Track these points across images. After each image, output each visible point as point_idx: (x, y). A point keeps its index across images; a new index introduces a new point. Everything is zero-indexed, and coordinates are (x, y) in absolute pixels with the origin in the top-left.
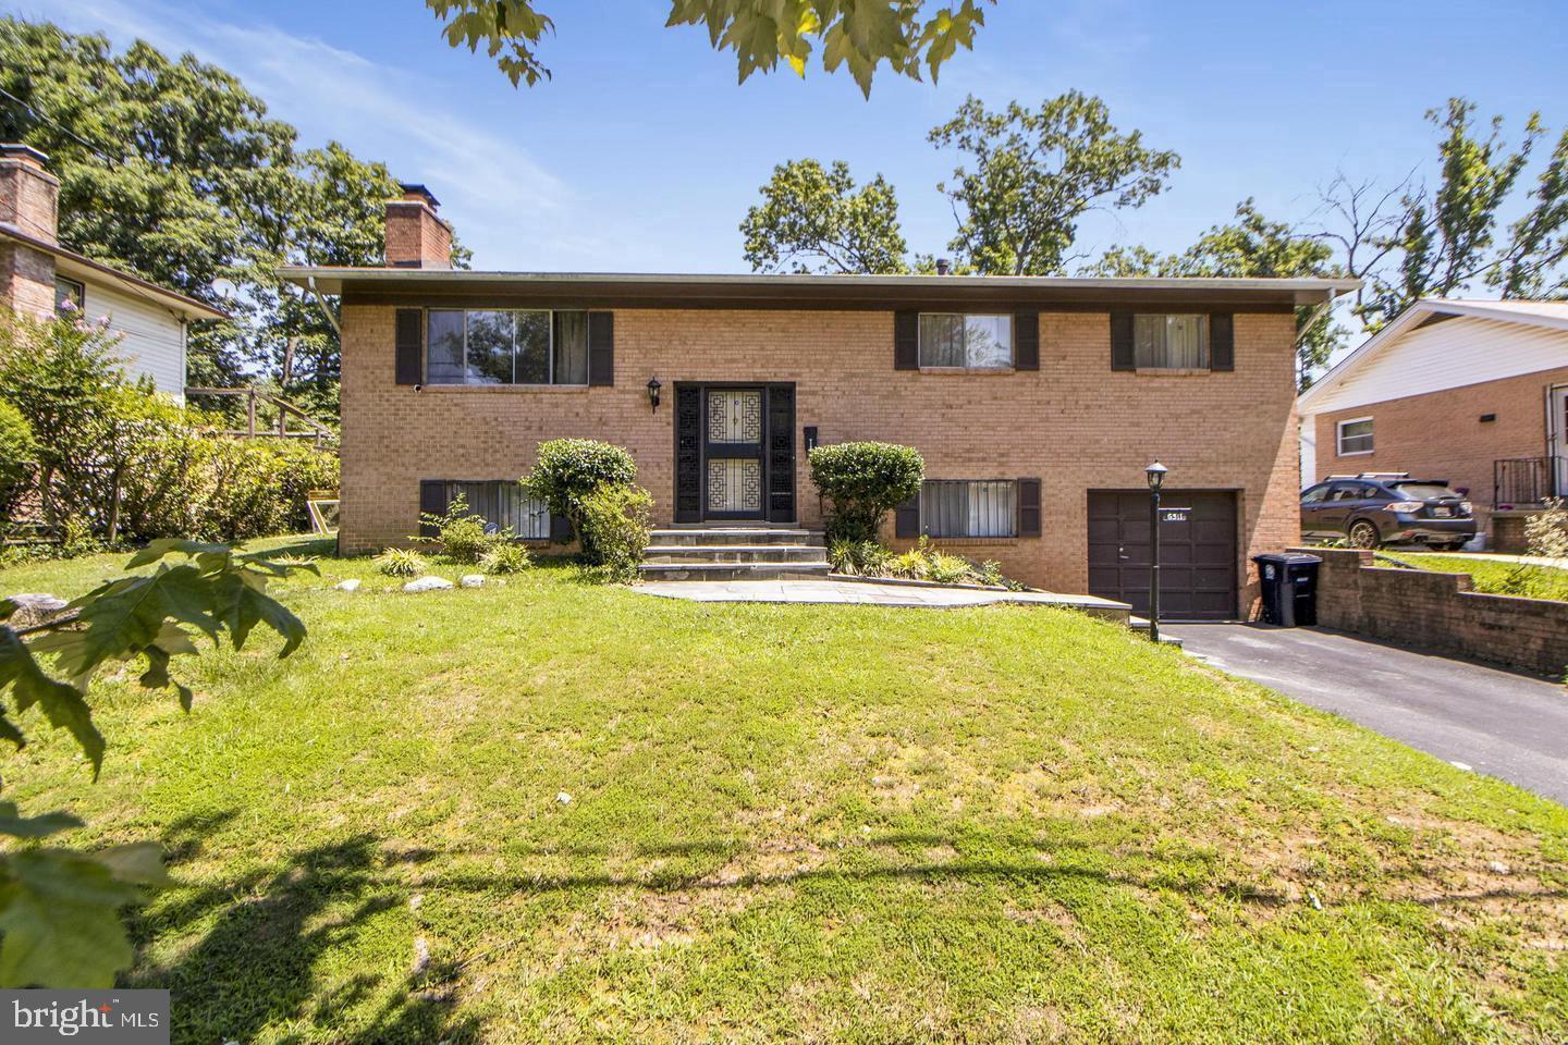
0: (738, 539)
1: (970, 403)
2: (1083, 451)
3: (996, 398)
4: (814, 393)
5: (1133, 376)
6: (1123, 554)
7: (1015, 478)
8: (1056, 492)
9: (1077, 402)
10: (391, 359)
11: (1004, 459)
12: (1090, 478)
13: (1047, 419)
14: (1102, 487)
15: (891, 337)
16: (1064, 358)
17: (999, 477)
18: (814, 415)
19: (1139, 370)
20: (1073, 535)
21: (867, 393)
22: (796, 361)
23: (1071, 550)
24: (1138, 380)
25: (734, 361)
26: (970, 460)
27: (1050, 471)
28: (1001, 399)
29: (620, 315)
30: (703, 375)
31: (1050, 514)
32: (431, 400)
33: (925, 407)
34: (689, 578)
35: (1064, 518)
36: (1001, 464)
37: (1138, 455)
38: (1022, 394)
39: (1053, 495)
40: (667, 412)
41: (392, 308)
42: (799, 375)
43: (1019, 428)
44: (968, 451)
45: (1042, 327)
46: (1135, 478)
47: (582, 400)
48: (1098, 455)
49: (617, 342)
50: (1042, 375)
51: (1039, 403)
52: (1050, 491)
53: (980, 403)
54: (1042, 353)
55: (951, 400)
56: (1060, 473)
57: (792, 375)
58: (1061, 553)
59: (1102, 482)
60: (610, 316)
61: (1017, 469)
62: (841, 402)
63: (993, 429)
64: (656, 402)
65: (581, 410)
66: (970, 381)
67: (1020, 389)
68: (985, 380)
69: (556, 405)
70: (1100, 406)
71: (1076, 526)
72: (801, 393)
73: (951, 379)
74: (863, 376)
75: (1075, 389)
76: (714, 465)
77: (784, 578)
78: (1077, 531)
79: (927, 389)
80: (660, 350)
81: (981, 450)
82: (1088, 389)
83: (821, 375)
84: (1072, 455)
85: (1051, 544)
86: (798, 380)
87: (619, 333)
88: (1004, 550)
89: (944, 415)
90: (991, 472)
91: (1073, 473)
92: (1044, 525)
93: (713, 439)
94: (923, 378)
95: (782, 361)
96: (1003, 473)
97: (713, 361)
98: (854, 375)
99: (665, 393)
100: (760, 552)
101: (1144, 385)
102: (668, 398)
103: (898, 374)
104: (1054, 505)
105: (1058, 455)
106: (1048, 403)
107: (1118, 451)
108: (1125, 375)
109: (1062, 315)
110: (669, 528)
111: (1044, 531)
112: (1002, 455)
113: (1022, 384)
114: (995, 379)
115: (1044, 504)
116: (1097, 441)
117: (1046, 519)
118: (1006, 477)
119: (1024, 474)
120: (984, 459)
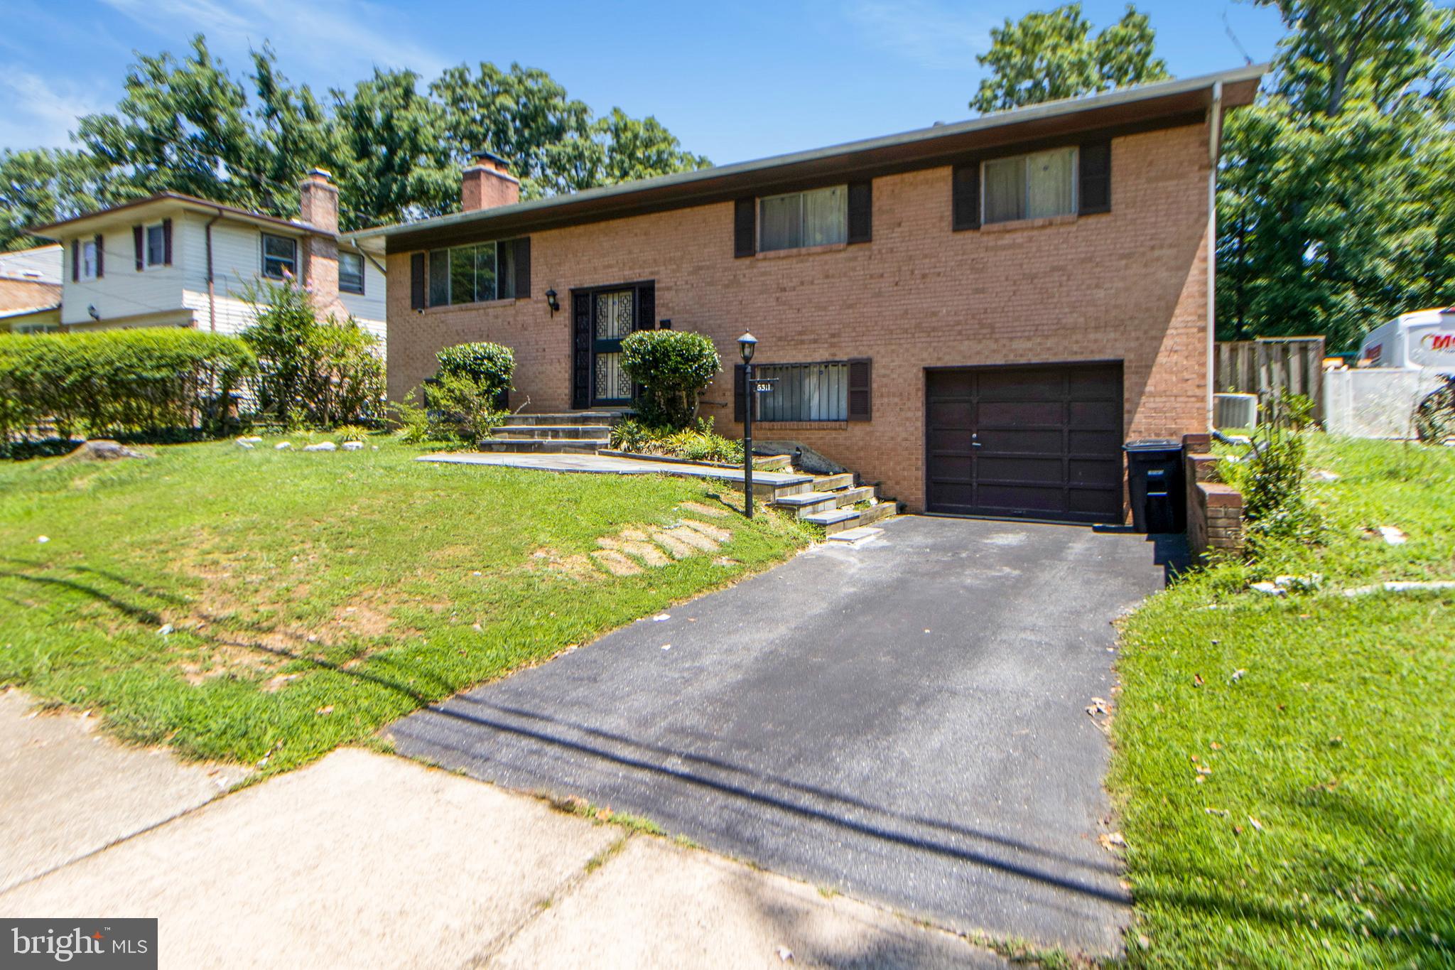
1: (802, 283)
2: (918, 326)
3: (827, 277)
4: (669, 289)
5: (977, 234)
6: (977, 440)
7: (845, 358)
8: (888, 372)
9: (912, 272)
10: (409, 292)
11: (835, 340)
12: (925, 355)
13: (879, 294)
14: (939, 364)
15: (731, 227)
16: (899, 225)
17: (830, 358)
18: (668, 309)
19: (983, 228)
20: (907, 419)
21: (711, 284)
22: (655, 260)
23: (904, 435)
24: (985, 238)
25: (610, 266)
26: (802, 342)
27: (883, 351)
28: (833, 276)
29: (535, 237)
30: (589, 281)
31: (882, 396)
32: (430, 320)
33: (761, 293)
35: (896, 400)
36: (832, 345)
37: (982, 326)
38: (854, 269)
39: (884, 376)
40: (565, 316)
41: (409, 254)
42: (657, 273)
43: (850, 306)
44: (800, 333)
45: (875, 193)
46: (978, 353)
47: (511, 311)
48: (934, 329)
49: (533, 261)
50: (875, 246)
51: (871, 277)
52: (883, 371)
53: (812, 283)
54: (876, 222)
55: (786, 283)
56: (893, 351)
57: (652, 273)
58: (892, 438)
59: (939, 359)
60: (529, 239)
61: (848, 350)
62: (690, 294)
63: (825, 309)
64: (555, 307)
65: (511, 320)
66: (802, 261)
67: (852, 264)
68: (817, 258)
69: (496, 317)
70: (939, 274)
71: (909, 409)
72: (660, 289)
73: (785, 262)
74: (708, 268)
75: (910, 258)
76: (602, 357)
78: (910, 414)
79: (764, 274)
80: (559, 264)
81: (813, 332)
82: (925, 256)
83: (674, 271)
84: (906, 331)
85: (881, 429)
86: (656, 277)
87: (534, 253)
88: (834, 434)
89: (778, 299)
90: (822, 354)
91: (907, 350)
92: (874, 408)
93: (602, 337)
94: (760, 264)
95: (644, 262)
96: (834, 355)
97: (595, 268)
98: (700, 268)
99: (563, 300)
101: (991, 244)
102: (566, 304)
103: (739, 262)
104: (886, 386)
105: (891, 332)
106: (882, 276)
107: (958, 323)
108: (969, 235)
109: (896, 178)
110: (565, 412)
111: (875, 415)
112: (833, 336)
113: (855, 259)
114: (827, 257)
115: (875, 386)
116: (934, 314)
117: (876, 402)
118: (837, 359)
119: (855, 355)
120: (815, 341)
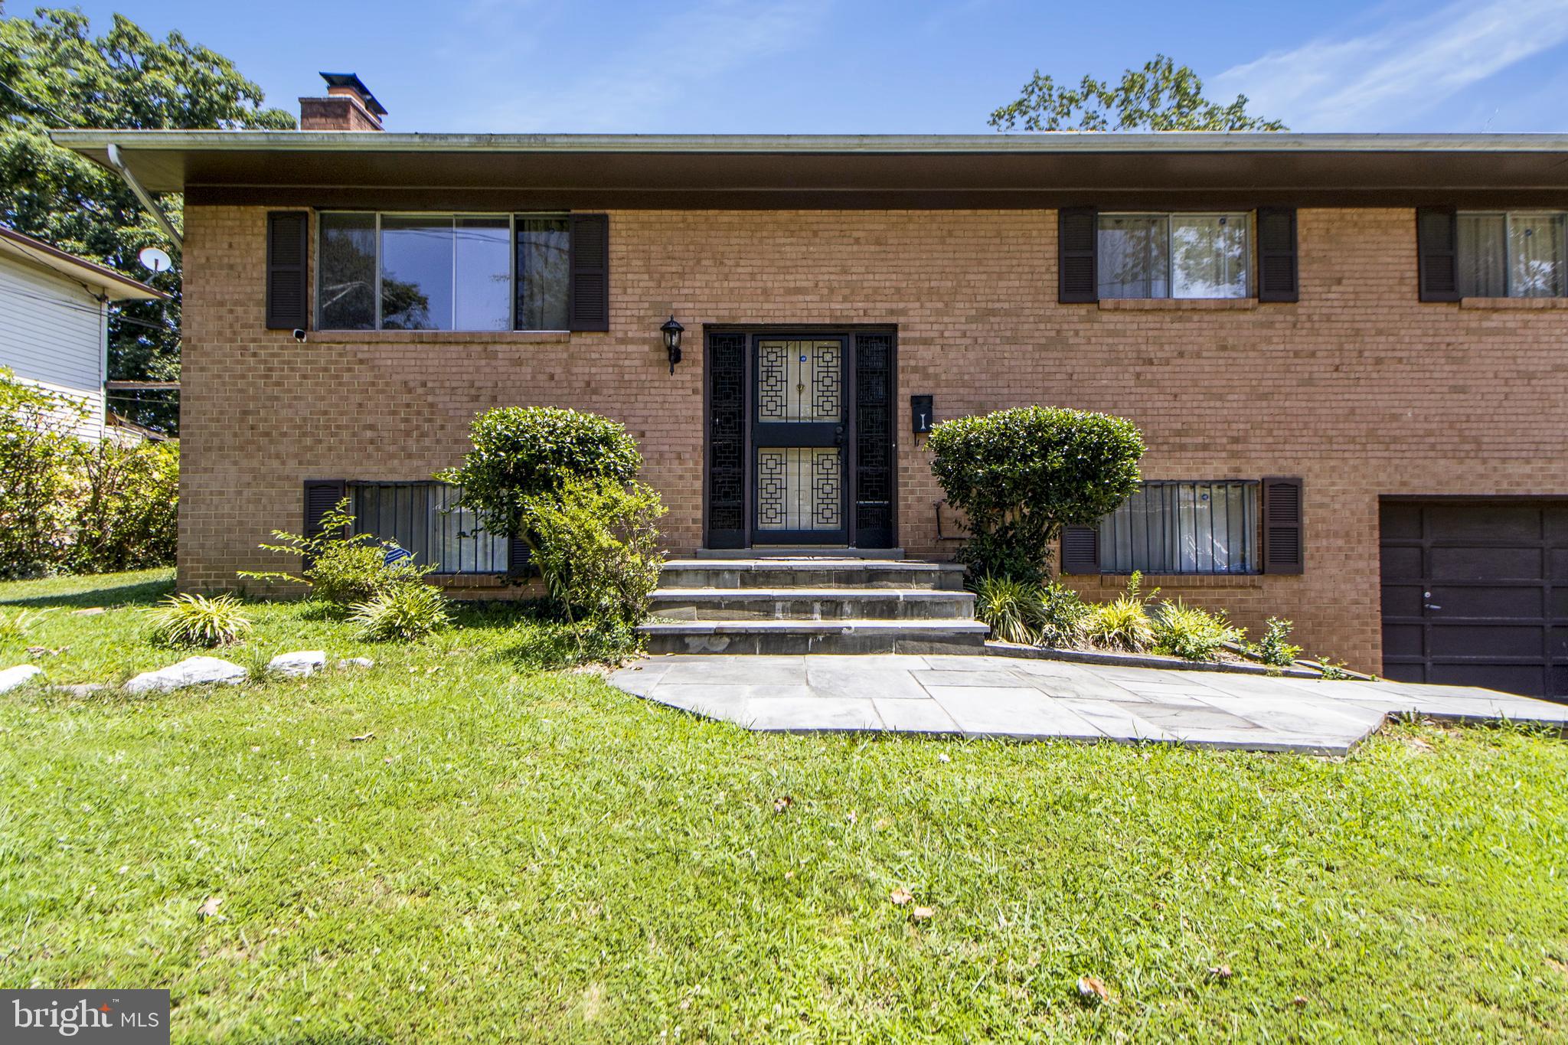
0: (814, 577)
1: (1181, 355)
2: (1371, 433)
3: (1224, 348)
4: (927, 342)
5: (1454, 309)
6: (1431, 601)
7: (1257, 476)
8: (1326, 500)
9: (1361, 352)
10: (260, 290)
11: (1240, 447)
12: (1383, 477)
13: (1310, 382)
14: (1404, 491)
15: (1052, 251)
16: (1339, 282)
17: (1232, 475)
18: (926, 376)
19: (1465, 301)
20: (1357, 571)
21: (1013, 341)
22: (898, 290)
23: (1353, 595)
24: (1465, 316)
25: (798, 291)
26: (1183, 447)
27: (1317, 467)
28: (1234, 348)
29: (620, 219)
30: (749, 313)
31: (1317, 536)
32: (323, 355)
33: (1108, 363)
34: (730, 650)
35: (1340, 542)
36: (1234, 455)
37: (1464, 440)
38: (1268, 340)
39: (1321, 506)
40: (693, 373)
41: (262, 210)
42: (903, 312)
43: (1264, 397)
44: (1178, 433)
45: (1301, 231)
46: (1459, 477)
47: (560, 353)
48: (1395, 440)
49: (614, 262)
50: (1302, 309)
51: (1297, 354)
52: (1318, 498)
53: (1199, 356)
54: (1303, 274)
55: (1152, 351)
56: (1333, 469)
57: (892, 312)
58: (1335, 601)
59: (1404, 484)
60: (604, 220)
61: (1261, 463)
62: (971, 355)
63: (1220, 397)
64: (675, 356)
65: (558, 371)
66: (1180, 320)
67: (1265, 332)
68: (1207, 318)
69: (518, 362)
70: (1400, 360)
71: (1360, 557)
72: (906, 342)
73: (1150, 318)
74: (1007, 313)
75: (1357, 332)
76: (767, 458)
77: (904, 651)
78: (1361, 564)
79: (1111, 333)
80: (682, 275)
81: (1200, 432)
82: (1380, 333)
83: (938, 313)
84: (1352, 440)
85: (1318, 586)
86: (901, 320)
87: (618, 247)
88: (1239, 594)
89: (1138, 375)
90: (1217, 468)
91: (1355, 468)
92: (1306, 554)
93: (765, 418)
94: (1105, 317)
95: (876, 290)
96: (1238, 470)
97: (765, 292)
98: (993, 312)
99: (689, 342)
100: (855, 601)
101: (1474, 325)
102: (695, 350)
103: (1064, 310)
104: (1324, 521)
105: (1330, 440)
106: (1313, 354)
107: (1429, 433)
108: (1442, 308)
109: (1334, 212)
110: (695, 556)
111: (1308, 564)
112: (1235, 440)
113: (1270, 325)
114: (1224, 317)
115: (1306, 520)
116: (1395, 417)
117: (1309, 545)
118: (1243, 476)
119: (1273, 472)
120: (1205, 447)
